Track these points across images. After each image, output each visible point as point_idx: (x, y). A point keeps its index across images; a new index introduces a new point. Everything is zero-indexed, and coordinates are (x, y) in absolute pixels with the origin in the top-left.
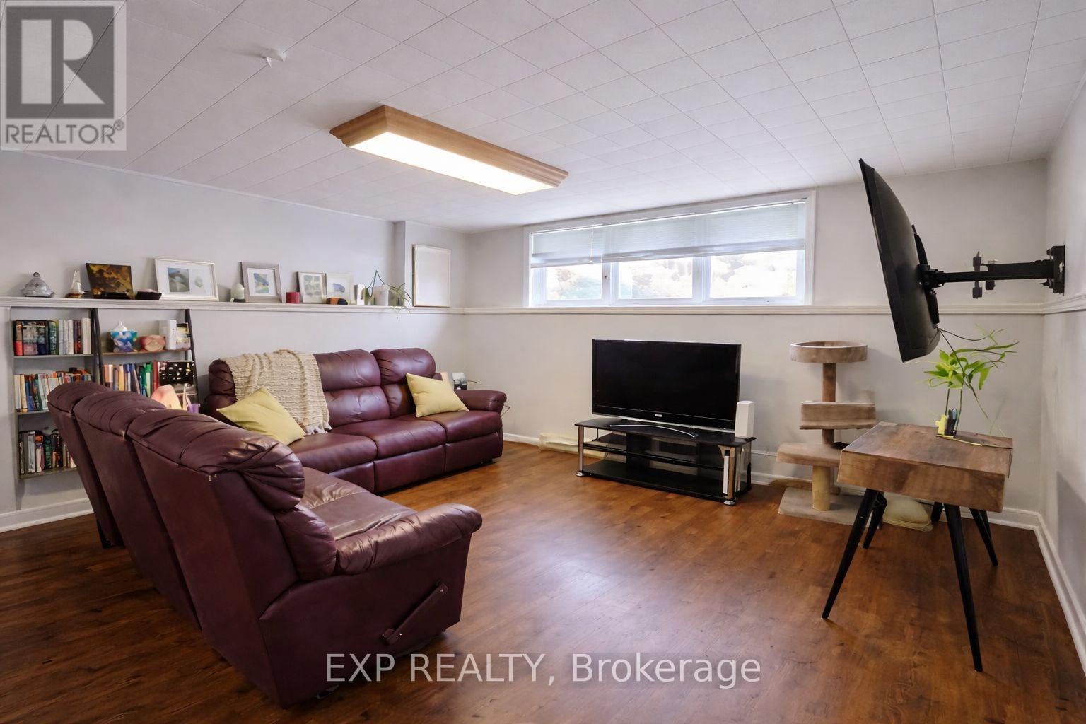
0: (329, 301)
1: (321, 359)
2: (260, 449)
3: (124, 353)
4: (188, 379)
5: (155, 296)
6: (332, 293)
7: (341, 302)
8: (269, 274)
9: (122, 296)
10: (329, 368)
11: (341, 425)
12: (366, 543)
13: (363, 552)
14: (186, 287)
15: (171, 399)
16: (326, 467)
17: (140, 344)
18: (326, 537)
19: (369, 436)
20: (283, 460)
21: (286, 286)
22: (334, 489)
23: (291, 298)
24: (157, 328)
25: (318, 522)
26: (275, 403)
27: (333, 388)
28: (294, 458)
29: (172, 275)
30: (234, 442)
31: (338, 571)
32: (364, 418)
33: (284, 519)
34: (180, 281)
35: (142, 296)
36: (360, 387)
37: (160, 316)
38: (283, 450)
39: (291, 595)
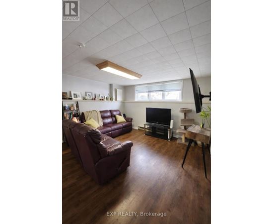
0: (100, 100)
1: (101, 112)
2: (93, 130)
3: (67, 111)
4: (78, 116)
5: (72, 99)
6: (101, 98)
7: (103, 100)
8: (90, 94)
9: (66, 99)
10: (102, 114)
11: (105, 125)
12: (113, 149)
13: (113, 151)
14: (77, 97)
15: (76, 120)
16: (104, 133)
17: (70, 109)
18: (105, 149)
19: (110, 127)
20: (97, 132)
21: (94, 97)
22: (106, 138)
23: (94, 99)
24: (72, 105)
25: (104, 146)
26: (94, 121)
27: (103, 118)
28: (99, 132)
29: (74, 94)
30: (88, 129)
31: (108, 155)
32: (109, 123)
33: (98, 145)
34: (76, 96)
35: (70, 99)
36: (107, 117)
37: (73, 103)
38: (97, 130)
39: (100, 161)
